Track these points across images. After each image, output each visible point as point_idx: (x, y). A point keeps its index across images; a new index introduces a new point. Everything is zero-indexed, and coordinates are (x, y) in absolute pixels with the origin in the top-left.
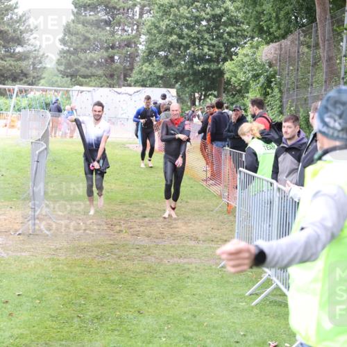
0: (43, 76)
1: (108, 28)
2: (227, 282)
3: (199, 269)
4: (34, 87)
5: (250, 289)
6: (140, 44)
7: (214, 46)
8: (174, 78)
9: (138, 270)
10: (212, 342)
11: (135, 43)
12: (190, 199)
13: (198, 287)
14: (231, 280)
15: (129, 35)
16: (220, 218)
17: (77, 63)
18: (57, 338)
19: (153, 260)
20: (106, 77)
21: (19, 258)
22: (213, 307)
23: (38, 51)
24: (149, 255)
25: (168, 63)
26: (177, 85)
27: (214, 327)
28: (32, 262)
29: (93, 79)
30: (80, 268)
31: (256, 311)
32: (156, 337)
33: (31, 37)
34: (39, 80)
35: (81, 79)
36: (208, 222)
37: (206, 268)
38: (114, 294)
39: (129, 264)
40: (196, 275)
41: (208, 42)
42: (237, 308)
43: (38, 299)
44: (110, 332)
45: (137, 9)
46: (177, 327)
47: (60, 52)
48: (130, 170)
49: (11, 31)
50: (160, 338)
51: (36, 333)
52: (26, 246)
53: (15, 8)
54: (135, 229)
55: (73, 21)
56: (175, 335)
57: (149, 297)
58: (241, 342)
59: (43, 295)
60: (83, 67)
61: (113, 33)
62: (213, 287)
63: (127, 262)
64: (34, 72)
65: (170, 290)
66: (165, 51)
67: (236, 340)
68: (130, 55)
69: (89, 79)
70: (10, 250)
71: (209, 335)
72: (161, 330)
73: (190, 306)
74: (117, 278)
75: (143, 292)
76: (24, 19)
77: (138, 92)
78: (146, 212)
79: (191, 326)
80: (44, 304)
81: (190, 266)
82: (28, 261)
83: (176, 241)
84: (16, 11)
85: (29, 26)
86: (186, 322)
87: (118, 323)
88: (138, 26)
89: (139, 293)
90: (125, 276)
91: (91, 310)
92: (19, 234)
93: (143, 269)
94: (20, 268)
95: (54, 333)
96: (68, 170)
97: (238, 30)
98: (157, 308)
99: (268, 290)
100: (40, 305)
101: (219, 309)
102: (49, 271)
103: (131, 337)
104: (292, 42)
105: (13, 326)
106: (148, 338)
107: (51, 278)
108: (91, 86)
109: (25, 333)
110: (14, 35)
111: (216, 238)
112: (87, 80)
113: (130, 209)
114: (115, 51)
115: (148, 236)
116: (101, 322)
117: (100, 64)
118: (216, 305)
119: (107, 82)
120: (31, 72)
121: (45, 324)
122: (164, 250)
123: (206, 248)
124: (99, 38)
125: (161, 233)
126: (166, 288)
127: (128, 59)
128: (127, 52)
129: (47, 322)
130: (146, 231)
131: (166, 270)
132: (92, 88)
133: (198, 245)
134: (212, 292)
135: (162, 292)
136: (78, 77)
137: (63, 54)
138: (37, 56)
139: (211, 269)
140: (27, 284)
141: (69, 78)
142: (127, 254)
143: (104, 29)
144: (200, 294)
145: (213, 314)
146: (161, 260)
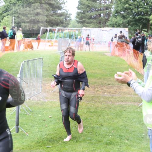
0: (70, 23)
1: (98, 2)
3: (129, 107)
4: (66, 28)
6: (112, 8)
7: (145, 8)
8: (128, 23)
9: (103, 107)
10: (132, 138)
11: (110, 8)
13: (128, 115)
15: (107, 4)
17: (85, 17)
19: (110, 103)
20: (97, 23)
21: (52, 102)
22: (133, 123)
23: (68, 12)
24: (109, 101)
25: (123, 17)
26: (129, 27)
27: (133, 131)
32: (107, 136)
33: (65, 6)
34: (68, 25)
35: (86, 25)
37: (133, 106)
38: (91, 117)
39: (99, 105)
40: (128, 109)
41: (143, 6)
43: (59, 119)
44: (88, 133)
46: (117, 131)
47: (77, 13)
48: (105, 64)
49: (55, 3)
50: (109, 136)
51: (56, 133)
52: (56, 97)
56: (116, 135)
57: (106, 118)
58: (144, 138)
60: (87, 19)
61: (100, 4)
63: (98, 104)
64: (66, 22)
65: (116, 116)
66: (123, 11)
67: (142, 137)
68: (108, 13)
69: (90, 25)
70: (49, 99)
71: (131, 134)
72: (110, 132)
73: (124, 122)
74: (93, 110)
75: (104, 116)
77: (111, 30)
78: (110, 82)
79: (123, 131)
81: (126, 106)
82: (56, 103)
83: (121, 95)
85: (64, 1)
86: (121, 129)
87: (92, 129)
89: (102, 117)
90: (97, 109)
92: (54, 92)
93: (105, 107)
94: (52, 106)
95: (64, 133)
98: (109, 123)
100: (59, 122)
101: (136, 124)
103: (97, 136)
105: (47, 130)
106: (104, 136)
108: (91, 27)
109: (52, 133)
110: (57, 5)
112: (89, 25)
113: (103, 81)
114: (101, 12)
115: (110, 93)
116: (85, 129)
117: (95, 18)
118: (135, 122)
119: (98, 26)
120: (65, 21)
121: (61, 130)
122: (115, 99)
123: (135, 98)
124: (94, 6)
125: (115, 92)
126: (114, 115)
127: (107, 15)
128: (106, 12)
129: (62, 129)
130: (109, 90)
131: (115, 107)
132: (91, 28)
133: (131, 97)
134: (134, 116)
135: (112, 116)
136: (85, 23)
137: (78, 14)
138: (67, 14)
139: (135, 107)
140: (54, 113)
141: (81, 24)
142: (99, 100)
143: (96, 2)
144: (128, 117)
145: (133, 126)
146: (114, 103)
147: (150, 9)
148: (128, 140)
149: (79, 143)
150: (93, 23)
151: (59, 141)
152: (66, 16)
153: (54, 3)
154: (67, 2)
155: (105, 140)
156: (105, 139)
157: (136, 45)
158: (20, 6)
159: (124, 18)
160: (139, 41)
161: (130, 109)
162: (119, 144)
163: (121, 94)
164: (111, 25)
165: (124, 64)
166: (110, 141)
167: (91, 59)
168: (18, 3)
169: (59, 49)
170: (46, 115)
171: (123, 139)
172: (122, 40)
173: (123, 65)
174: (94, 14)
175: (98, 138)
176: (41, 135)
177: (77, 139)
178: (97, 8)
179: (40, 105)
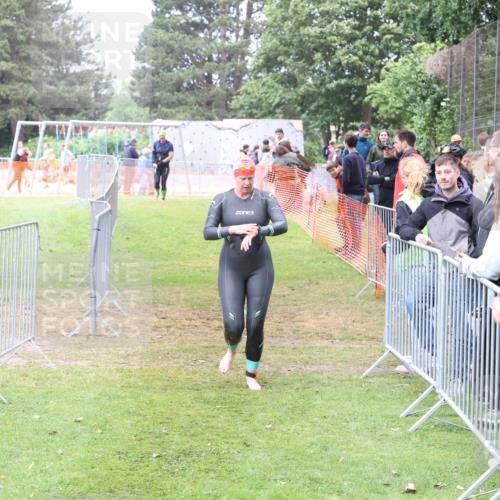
0: (110, 106)
1: (201, 35)
2: (373, 398)
3: (333, 379)
4: (97, 122)
5: (406, 408)
8: (301, 104)
10: (351, 485)
12: (322, 278)
13: (331, 407)
14: (380, 396)
16: (365, 306)
20: (200, 105)
21: (72, 368)
22: (352, 435)
23: (102, 70)
26: (304, 116)
27: (355, 464)
29: (181, 108)
31: (415, 439)
32: (269, 480)
33: (92, 51)
34: (107, 110)
35: (165, 110)
36: (348, 313)
37: (344, 378)
38: (210, 419)
40: (329, 389)
42: (387, 435)
43: (100, 428)
44: (203, 473)
45: (243, 6)
46: (300, 464)
47: (135, 71)
49: (62, 42)
50: (275, 480)
51: (97, 477)
53: (67, 9)
56: (298, 476)
57: (259, 422)
58: (393, 485)
59: (107, 421)
60: (167, 91)
61: (210, 41)
62: (353, 407)
64: (96, 101)
65: (290, 413)
67: (385, 482)
69: (177, 110)
70: (61, 358)
71: (347, 474)
72: (276, 469)
73: (320, 433)
74: (214, 395)
75: (251, 415)
76: (80, 24)
77: (246, 126)
79: (321, 463)
80: (108, 435)
81: (320, 377)
82: (86, 373)
83: (300, 341)
84: (68, 12)
85: (89, 34)
86: (314, 456)
87: (215, 460)
88: (248, 33)
89: (246, 416)
91: (176, 442)
92: (75, 335)
94: (73, 383)
95: (122, 476)
96: (146, 241)
98: (271, 438)
99: (432, 409)
100: (102, 437)
101: (361, 437)
102: (116, 387)
103: (234, 481)
104: (469, 48)
105: (63, 467)
106: (257, 481)
107: (119, 397)
108: (179, 119)
109: (80, 476)
110: (67, 47)
111: (359, 335)
112: (173, 111)
116: (189, 460)
117: (191, 88)
118: (357, 431)
119: (203, 115)
121: (110, 464)
122: (283, 354)
123: (344, 349)
125: (278, 330)
126: (284, 409)
127: (231, 79)
128: (230, 68)
131: (286, 382)
132: (181, 122)
133: (331, 345)
134: (350, 412)
135: (279, 414)
136: (160, 106)
137: (139, 75)
138: (100, 77)
139: (350, 380)
140: (83, 407)
141: (148, 109)
144: (333, 417)
145: (352, 445)
146: (279, 368)
148: (340, 493)
150: (186, 104)
152: (97, 83)
153: (58, 42)
155: (263, 496)
156: (261, 492)
161: (335, 387)
163: (298, 339)
165: (300, 238)
166: (279, 497)
167: (190, 222)
169: (81, 193)
170: (58, 415)
171: (324, 492)
172: (289, 161)
174: (186, 74)
175: (240, 488)
176: (44, 484)
179: (34, 379)
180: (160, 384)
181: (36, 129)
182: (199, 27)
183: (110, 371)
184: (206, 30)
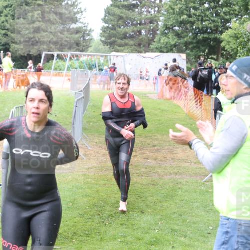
0: (91, 45)
1: (137, 10)
2: (207, 192)
3: (188, 182)
4: (84, 53)
6: (160, 21)
7: (214, 21)
8: (186, 46)
9: (144, 183)
10: (192, 233)
11: (156, 21)
13: (186, 195)
14: (210, 191)
15: (152, 15)
17: (115, 36)
18: (83, 229)
19: (157, 176)
20: (136, 46)
22: (195, 209)
23: (87, 27)
24: (154, 173)
25: (178, 35)
26: (187, 52)
27: (194, 223)
28: (70, 177)
29: (126, 47)
30: (104, 182)
32: (152, 230)
33: (82, 17)
34: (87, 48)
35: (118, 48)
37: (194, 182)
39: (139, 180)
40: (185, 187)
41: (210, 18)
42: (212, 210)
43: (72, 203)
44: (120, 226)
46: (168, 223)
47: (103, 28)
50: (155, 230)
51: (68, 226)
54: (146, 155)
55: (112, 5)
56: (166, 228)
57: (149, 202)
58: (212, 234)
59: (75, 199)
60: (119, 39)
61: (141, 14)
62: (197, 196)
63: (137, 177)
64: (84, 43)
65: (165, 198)
67: (209, 232)
68: (153, 30)
69: (124, 48)
71: (190, 228)
72: (156, 225)
73: (179, 208)
75: (146, 198)
76: (77, 4)
77: (158, 56)
78: (156, 143)
79: (178, 222)
80: (75, 206)
81: (182, 181)
82: (68, 177)
83: (174, 164)
85: (81, 9)
86: (175, 219)
87: (126, 220)
88: (159, 8)
89: (144, 199)
90: (135, 187)
91: (108, 210)
93: (148, 182)
95: (81, 226)
97: (231, 11)
98: (155, 210)
100: (72, 207)
101: (199, 211)
102: (81, 183)
103: (134, 230)
106: (146, 230)
107: (82, 188)
108: (125, 53)
112: (122, 48)
113: (145, 140)
114: (142, 27)
115: (155, 160)
116: (114, 219)
117: (132, 37)
118: (197, 208)
119: (137, 51)
120: (82, 42)
121: (75, 220)
122: (165, 169)
123: (196, 168)
124: (130, 16)
125: (165, 158)
126: (163, 196)
127: (152, 33)
128: (151, 27)
129: (77, 219)
130: (154, 156)
131: (165, 183)
133: (190, 166)
134: (195, 198)
135: (159, 198)
136: (116, 46)
137: (104, 30)
138: (86, 31)
139: (197, 183)
141: (109, 46)
142: (138, 172)
143: (134, 11)
144: (186, 200)
145: (194, 214)
146: (163, 176)
147: (222, 23)
148: (186, 237)
149: (105, 241)
150: (129, 45)
151: (72, 238)
152: (84, 33)
154: (85, 10)
155: (148, 238)
156: (147, 235)
157: (198, 81)
158: (9, 16)
159: (179, 37)
160: (203, 74)
161: (189, 186)
162: (170, 244)
163: (174, 162)
164: (157, 49)
165: (180, 113)
166: (156, 238)
168: (5, 11)
169: (73, 88)
171: (178, 236)
172: (176, 74)
173: (178, 114)
174: (130, 30)
175: (137, 233)
177: (102, 236)
178: (135, 20)
180: (103, 182)
181: (53, 56)
182: (135, 6)
183: (79, 176)
184: (139, 8)
